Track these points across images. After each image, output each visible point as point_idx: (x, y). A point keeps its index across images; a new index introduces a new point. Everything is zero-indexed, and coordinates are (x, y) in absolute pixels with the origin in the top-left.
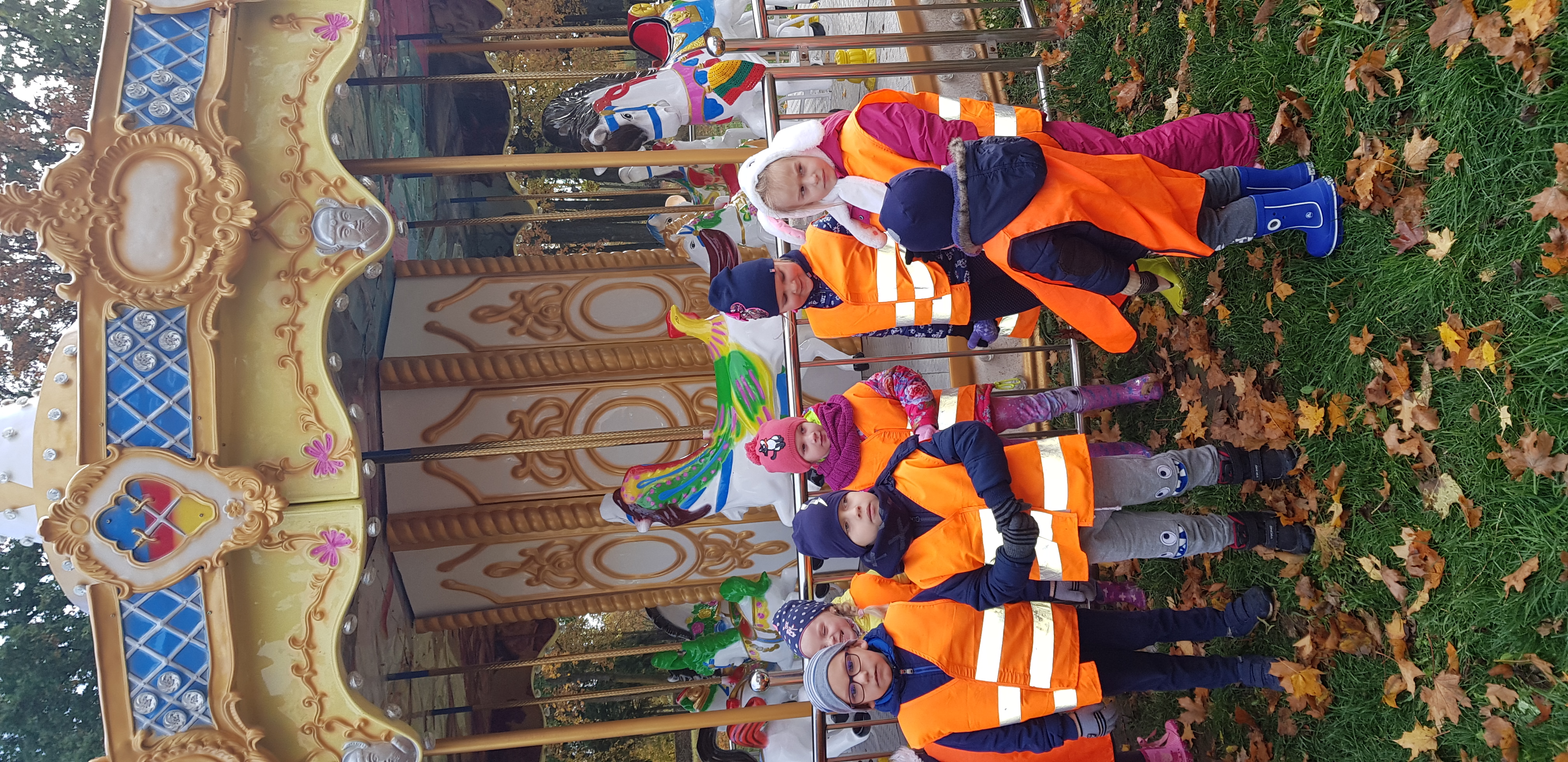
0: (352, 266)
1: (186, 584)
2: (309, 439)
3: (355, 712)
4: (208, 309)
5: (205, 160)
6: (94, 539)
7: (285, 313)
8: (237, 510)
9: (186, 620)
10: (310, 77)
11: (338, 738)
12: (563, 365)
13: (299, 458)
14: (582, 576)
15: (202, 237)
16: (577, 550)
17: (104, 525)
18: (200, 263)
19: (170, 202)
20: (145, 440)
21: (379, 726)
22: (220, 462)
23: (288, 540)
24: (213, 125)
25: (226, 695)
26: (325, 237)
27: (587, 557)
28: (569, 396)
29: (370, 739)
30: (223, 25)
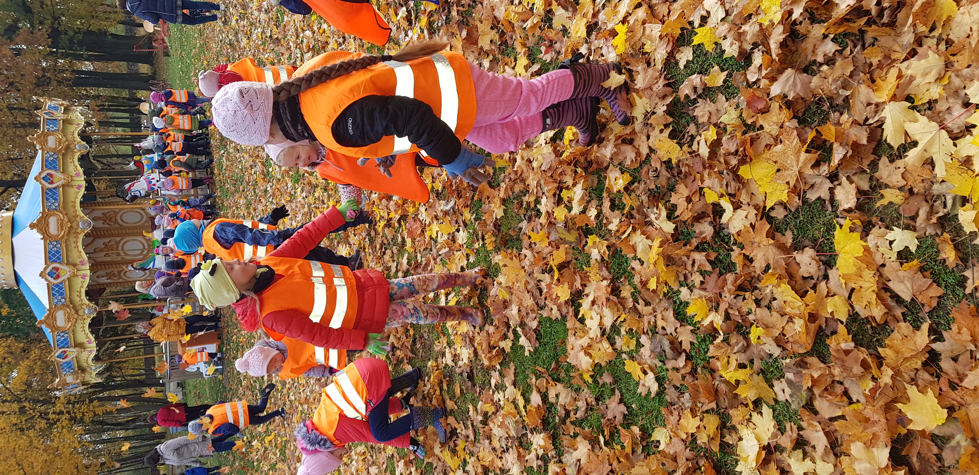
0: (86, 231)
1: (62, 282)
2: (80, 260)
3: (87, 302)
4: (64, 240)
5: (61, 216)
6: (47, 276)
7: (75, 240)
8: (70, 271)
9: (61, 288)
10: (76, 197)
11: (84, 307)
12: (117, 232)
13: (78, 263)
14: (121, 278)
15: (62, 229)
16: (120, 272)
17: (49, 274)
18: (62, 234)
19: (56, 223)
20: (54, 261)
21: (91, 305)
22: (67, 264)
23: (77, 276)
24: (61, 209)
25: (68, 299)
26: (81, 226)
27: (122, 273)
28: (118, 239)
29: (90, 307)
30: (61, 189)
